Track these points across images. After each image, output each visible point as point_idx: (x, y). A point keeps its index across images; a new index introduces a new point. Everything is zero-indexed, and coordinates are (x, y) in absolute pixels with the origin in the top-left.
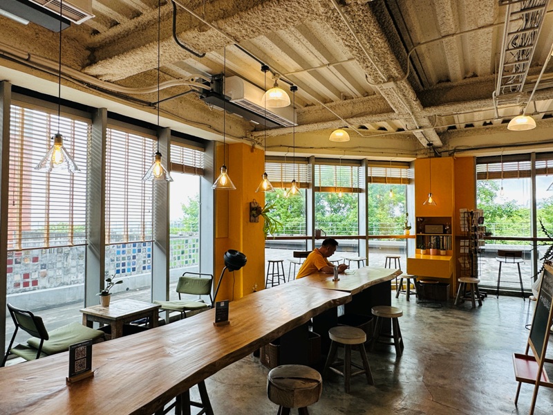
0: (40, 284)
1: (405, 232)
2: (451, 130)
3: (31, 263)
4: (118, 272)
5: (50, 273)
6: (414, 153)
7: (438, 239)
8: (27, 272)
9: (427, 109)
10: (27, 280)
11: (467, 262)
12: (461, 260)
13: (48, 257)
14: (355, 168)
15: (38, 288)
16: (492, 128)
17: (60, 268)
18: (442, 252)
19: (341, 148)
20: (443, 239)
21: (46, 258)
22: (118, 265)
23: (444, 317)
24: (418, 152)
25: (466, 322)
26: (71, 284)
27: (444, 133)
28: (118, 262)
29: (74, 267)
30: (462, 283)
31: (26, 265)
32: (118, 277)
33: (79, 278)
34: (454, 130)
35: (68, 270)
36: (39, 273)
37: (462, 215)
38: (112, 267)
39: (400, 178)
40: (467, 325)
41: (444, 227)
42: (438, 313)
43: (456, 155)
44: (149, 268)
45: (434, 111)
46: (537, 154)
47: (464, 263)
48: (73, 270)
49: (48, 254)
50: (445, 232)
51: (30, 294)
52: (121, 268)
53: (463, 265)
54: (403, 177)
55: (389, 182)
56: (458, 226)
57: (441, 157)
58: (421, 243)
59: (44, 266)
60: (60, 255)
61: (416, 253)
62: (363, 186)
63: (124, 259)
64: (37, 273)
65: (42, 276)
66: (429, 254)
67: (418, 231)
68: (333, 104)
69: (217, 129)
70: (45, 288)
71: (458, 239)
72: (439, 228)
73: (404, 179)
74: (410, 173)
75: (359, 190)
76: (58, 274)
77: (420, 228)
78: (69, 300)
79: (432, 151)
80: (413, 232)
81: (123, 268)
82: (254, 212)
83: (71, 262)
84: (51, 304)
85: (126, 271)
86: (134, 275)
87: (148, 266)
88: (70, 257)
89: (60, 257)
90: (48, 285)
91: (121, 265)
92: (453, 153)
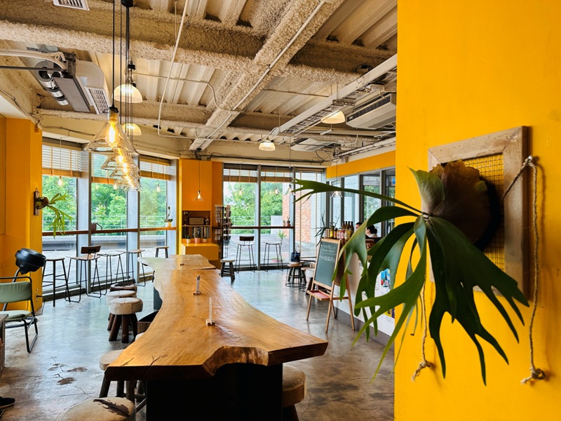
6: (178, 153)
16: (238, 143)
18: (204, 240)
20: (203, 229)
37: (217, 210)
39: (163, 174)
41: (205, 219)
43: (213, 159)
46: (262, 166)
50: (205, 223)
54: (165, 173)
55: (155, 177)
56: (214, 219)
58: (186, 233)
66: (194, 242)
67: (183, 223)
71: (214, 229)
72: (201, 221)
74: (171, 170)
77: (185, 220)
82: (39, 203)
92: (210, 158)
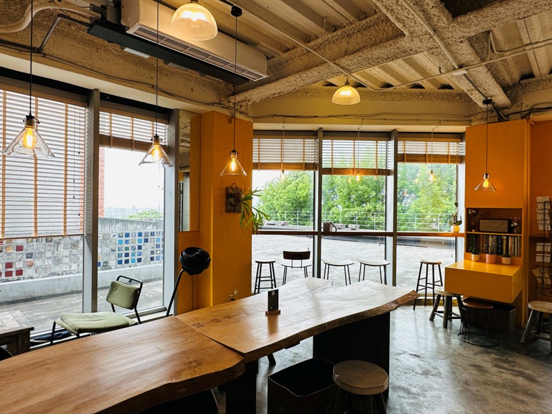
0: (25, 274)
1: (453, 229)
2: (526, 81)
3: (15, 251)
4: (120, 262)
5: (38, 263)
6: (466, 119)
7: (499, 240)
8: (9, 261)
9: (461, 19)
10: (10, 270)
11: (547, 276)
12: (537, 273)
13: (35, 246)
14: (382, 144)
15: (24, 279)
17: (50, 258)
18: (504, 260)
19: (356, 116)
20: (507, 240)
21: (33, 247)
22: (120, 255)
23: (495, 370)
24: (472, 118)
25: (534, 387)
26: (63, 274)
27: (514, 85)
28: (119, 252)
29: (66, 257)
30: (535, 312)
31: (9, 254)
32: (119, 267)
33: (73, 268)
34: (530, 80)
35: (59, 260)
36: (24, 262)
37: (540, 206)
38: (113, 257)
39: (448, 156)
40: (533, 396)
41: (510, 222)
42: (486, 357)
44: (158, 258)
45: (475, 23)
47: (543, 278)
48: (66, 260)
49: (35, 243)
50: (511, 230)
51: (11, 285)
52: (124, 258)
53: (540, 280)
54: (451, 154)
55: (430, 161)
56: (533, 223)
57: (508, 120)
58: (473, 245)
59: (30, 256)
60: (50, 243)
61: (465, 259)
62: (391, 167)
63: (127, 249)
64: (22, 262)
65: (27, 266)
66: (485, 261)
67: (468, 227)
68: (319, 41)
69: (167, 91)
70: (32, 278)
71: (534, 240)
72: (501, 225)
73: (452, 156)
74: (461, 148)
75: (387, 172)
76: (47, 264)
77: (473, 223)
78: (59, 291)
79: (495, 114)
80: (462, 228)
81: (126, 258)
82: (231, 200)
83: (63, 251)
84: (36, 295)
85: (130, 261)
86: (140, 266)
87: (157, 257)
88: (61, 246)
89: (50, 246)
90: (35, 275)
91: (124, 255)
92: (529, 114)
